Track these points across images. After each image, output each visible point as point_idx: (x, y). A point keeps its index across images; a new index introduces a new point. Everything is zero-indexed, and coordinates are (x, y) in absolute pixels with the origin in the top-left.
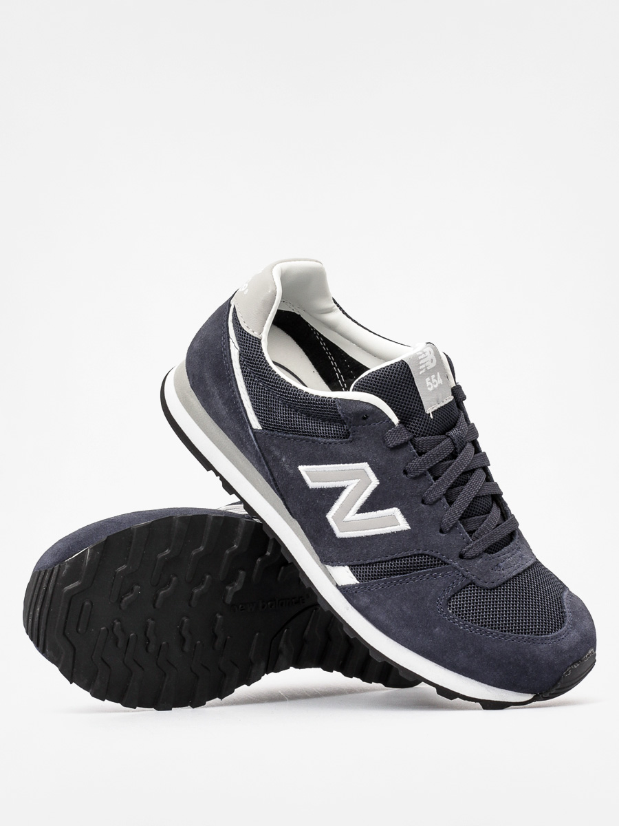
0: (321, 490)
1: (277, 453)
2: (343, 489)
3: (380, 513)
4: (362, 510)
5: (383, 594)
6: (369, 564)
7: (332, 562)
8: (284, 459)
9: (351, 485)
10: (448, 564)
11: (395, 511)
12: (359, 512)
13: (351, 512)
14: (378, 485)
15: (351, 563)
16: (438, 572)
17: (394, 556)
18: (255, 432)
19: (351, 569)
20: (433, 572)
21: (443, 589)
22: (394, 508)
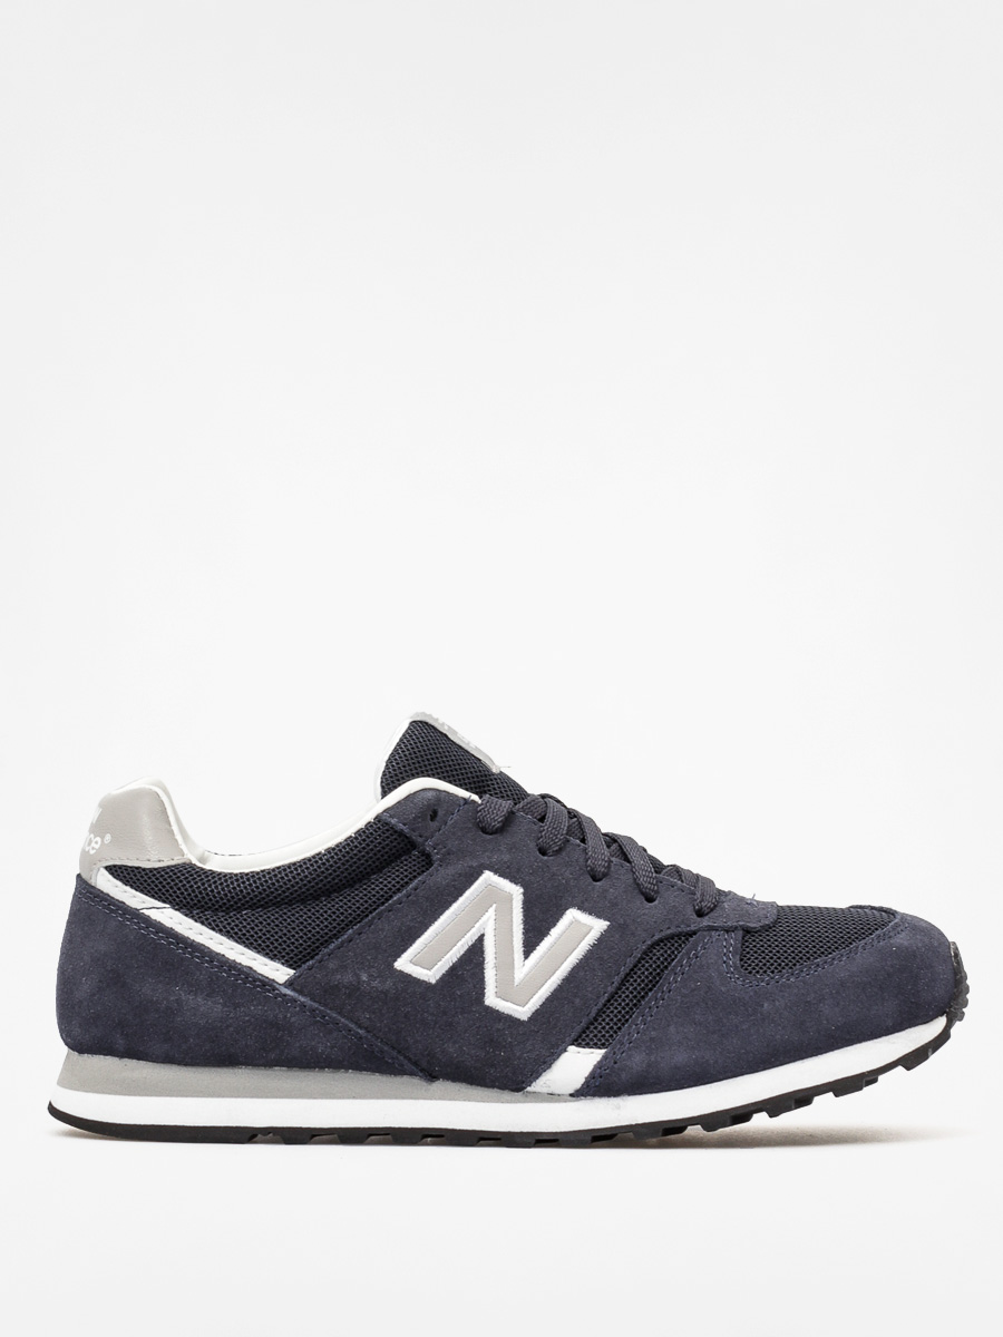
0: (453, 970)
1: (348, 978)
2: (481, 939)
3: (555, 932)
4: (529, 948)
5: (654, 1029)
6: (598, 1015)
7: (545, 1063)
8: (364, 978)
9: (487, 924)
10: (695, 933)
11: (572, 914)
12: (527, 954)
13: (516, 962)
14: (524, 894)
15: (574, 1035)
16: (695, 947)
17: (622, 974)
18: (290, 984)
19: (579, 1045)
20: (688, 953)
21: (720, 962)
22: (568, 912)
